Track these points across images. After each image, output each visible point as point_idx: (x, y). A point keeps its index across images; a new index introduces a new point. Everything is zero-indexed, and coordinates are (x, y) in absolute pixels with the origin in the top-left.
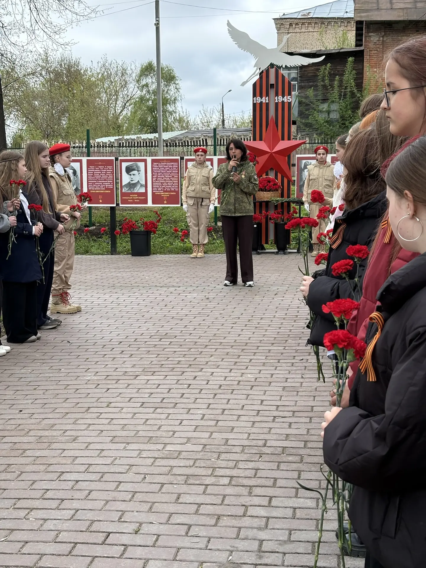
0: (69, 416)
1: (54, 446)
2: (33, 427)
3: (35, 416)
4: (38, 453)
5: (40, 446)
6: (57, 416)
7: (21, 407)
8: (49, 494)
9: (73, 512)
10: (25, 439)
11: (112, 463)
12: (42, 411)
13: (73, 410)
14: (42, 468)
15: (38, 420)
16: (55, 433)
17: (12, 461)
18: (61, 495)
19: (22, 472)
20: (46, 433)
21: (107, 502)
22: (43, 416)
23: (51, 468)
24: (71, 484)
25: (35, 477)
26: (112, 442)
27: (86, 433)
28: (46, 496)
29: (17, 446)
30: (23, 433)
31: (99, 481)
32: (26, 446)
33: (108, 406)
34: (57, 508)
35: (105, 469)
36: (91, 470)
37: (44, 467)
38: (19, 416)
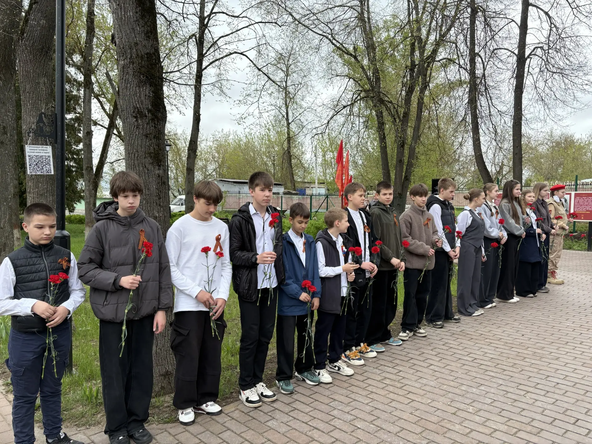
0: (554, 344)
1: (543, 360)
2: (530, 346)
3: (532, 340)
4: (533, 362)
5: (534, 358)
6: (546, 343)
7: (523, 333)
8: (539, 386)
9: (554, 400)
10: (526, 352)
11: (582, 378)
12: (537, 338)
13: (556, 341)
14: (536, 370)
15: (534, 343)
16: (544, 352)
17: (517, 362)
18: (547, 388)
19: (523, 370)
20: (539, 351)
21: (578, 400)
22: (537, 341)
23: (541, 372)
24: (554, 384)
25: (531, 374)
26: (582, 365)
27: (565, 356)
28: (537, 387)
29: (520, 354)
30: (524, 348)
31: (573, 386)
32: (525, 356)
33: (581, 344)
34: (544, 396)
35: (577, 381)
36: (567, 378)
37: (537, 370)
38: (522, 338)
